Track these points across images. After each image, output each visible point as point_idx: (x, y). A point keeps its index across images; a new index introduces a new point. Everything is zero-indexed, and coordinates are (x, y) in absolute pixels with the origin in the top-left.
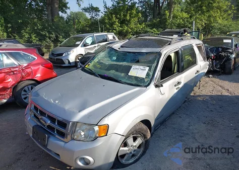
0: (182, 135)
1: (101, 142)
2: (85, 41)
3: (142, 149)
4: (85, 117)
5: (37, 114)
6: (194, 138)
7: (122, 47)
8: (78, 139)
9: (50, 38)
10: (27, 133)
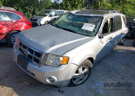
0: (110, 70)
1: (63, 67)
2: (51, 13)
3: (87, 76)
4: (54, 50)
5: (21, 48)
6: (118, 73)
7: (77, 13)
8: (48, 65)
9: (30, 11)
10: (14, 60)
